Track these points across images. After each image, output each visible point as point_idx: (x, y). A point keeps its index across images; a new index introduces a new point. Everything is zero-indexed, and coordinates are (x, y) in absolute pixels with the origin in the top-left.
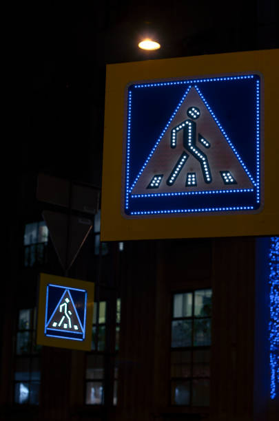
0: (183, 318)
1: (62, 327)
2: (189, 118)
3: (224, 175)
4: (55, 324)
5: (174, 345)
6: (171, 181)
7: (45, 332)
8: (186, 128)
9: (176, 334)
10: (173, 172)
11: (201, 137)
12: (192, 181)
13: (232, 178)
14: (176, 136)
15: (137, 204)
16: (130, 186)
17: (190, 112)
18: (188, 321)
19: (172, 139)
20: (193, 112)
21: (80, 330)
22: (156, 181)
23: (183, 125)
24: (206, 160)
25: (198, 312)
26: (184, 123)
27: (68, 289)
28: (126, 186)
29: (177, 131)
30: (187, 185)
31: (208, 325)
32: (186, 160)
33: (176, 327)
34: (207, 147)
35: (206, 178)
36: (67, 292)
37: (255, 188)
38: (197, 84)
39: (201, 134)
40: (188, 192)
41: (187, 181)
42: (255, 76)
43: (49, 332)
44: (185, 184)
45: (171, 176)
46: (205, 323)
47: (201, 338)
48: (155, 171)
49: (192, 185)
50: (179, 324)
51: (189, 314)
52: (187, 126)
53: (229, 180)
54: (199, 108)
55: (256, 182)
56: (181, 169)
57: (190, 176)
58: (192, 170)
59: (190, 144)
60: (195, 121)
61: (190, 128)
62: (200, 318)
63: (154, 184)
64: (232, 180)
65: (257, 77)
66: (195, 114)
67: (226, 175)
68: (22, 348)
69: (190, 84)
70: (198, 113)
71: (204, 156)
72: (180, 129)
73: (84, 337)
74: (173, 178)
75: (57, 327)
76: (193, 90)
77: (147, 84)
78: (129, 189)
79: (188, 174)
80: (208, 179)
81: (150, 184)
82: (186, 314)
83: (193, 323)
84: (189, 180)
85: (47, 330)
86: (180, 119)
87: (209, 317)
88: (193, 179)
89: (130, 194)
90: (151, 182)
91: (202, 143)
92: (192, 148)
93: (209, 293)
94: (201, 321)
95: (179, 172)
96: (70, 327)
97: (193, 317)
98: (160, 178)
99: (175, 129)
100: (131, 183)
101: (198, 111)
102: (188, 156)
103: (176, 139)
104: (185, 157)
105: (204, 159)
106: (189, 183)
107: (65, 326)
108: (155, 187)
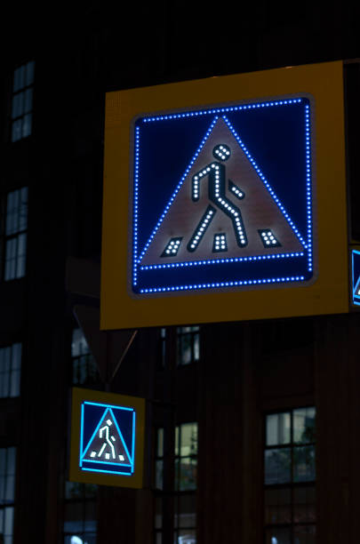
0: (280, 446)
1: (102, 458)
2: (216, 160)
3: (264, 234)
4: (93, 454)
5: (269, 481)
6: (193, 246)
7: (81, 465)
8: (212, 173)
9: (270, 467)
10: (196, 234)
11: (232, 185)
12: (220, 245)
13: (275, 239)
14: (198, 185)
15: (149, 279)
16: (139, 254)
17: (217, 152)
18: (287, 449)
19: (194, 189)
20: (221, 151)
21: (127, 461)
22: (173, 246)
23: (209, 169)
24: (240, 216)
25: (298, 438)
26: (210, 166)
27: (109, 408)
28: (134, 254)
29: (200, 178)
30: (214, 250)
31: (312, 454)
32: (212, 216)
33: (270, 458)
34: (240, 198)
35: (239, 240)
36: (109, 412)
37: (306, 251)
38: (225, 113)
39: (232, 180)
40: (216, 260)
41: (215, 245)
42: (303, 99)
43: (85, 465)
44: (211, 250)
45: (193, 239)
46: (308, 452)
47: (304, 471)
48: (172, 233)
49: (221, 250)
50: (274, 454)
51: (287, 441)
52: (214, 170)
53: (271, 241)
54: (229, 146)
55: (307, 243)
56: (205, 229)
57: (218, 238)
58: (220, 229)
59: (217, 195)
60: (224, 163)
61: (217, 173)
62: (301, 445)
63: (171, 250)
64: (274, 242)
65: (306, 101)
66: (224, 154)
67: (267, 236)
68: (73, 490)
69: (216, 114)
70: (228, 153)
71: (237, 210)
72: (204, 175)
73: (132, 471)
74: (195, 242)
75: (97, 458)
76: (221, 123)
77: (159, 116)
78: (138, 259)
79: (216, 235)
80: (243, 242)
81: (165, 251)
82: (283, 440)
83: (292, 452)
84: (217, 243)
85: (84, 463)
86: (203, 162)
87: (314, 444)
88: (223, 242)
89: (139, 266)
90: (167, 248)
91: (234, 193)
92: (220, 200)
93: (312, 413)
94: (302, 448)
95: (203, 233)
96: (114, 457)
97: (292, 445)
98: (178, 242)
99: (197, 175)
100: (140, 250)
101: (228, 149)
102: (215, 211)
103: (198, 189)
104: (211, 213)
105: (236, 214)
106: (217, 248)
107: (107, 456)
108: (172, 254)
